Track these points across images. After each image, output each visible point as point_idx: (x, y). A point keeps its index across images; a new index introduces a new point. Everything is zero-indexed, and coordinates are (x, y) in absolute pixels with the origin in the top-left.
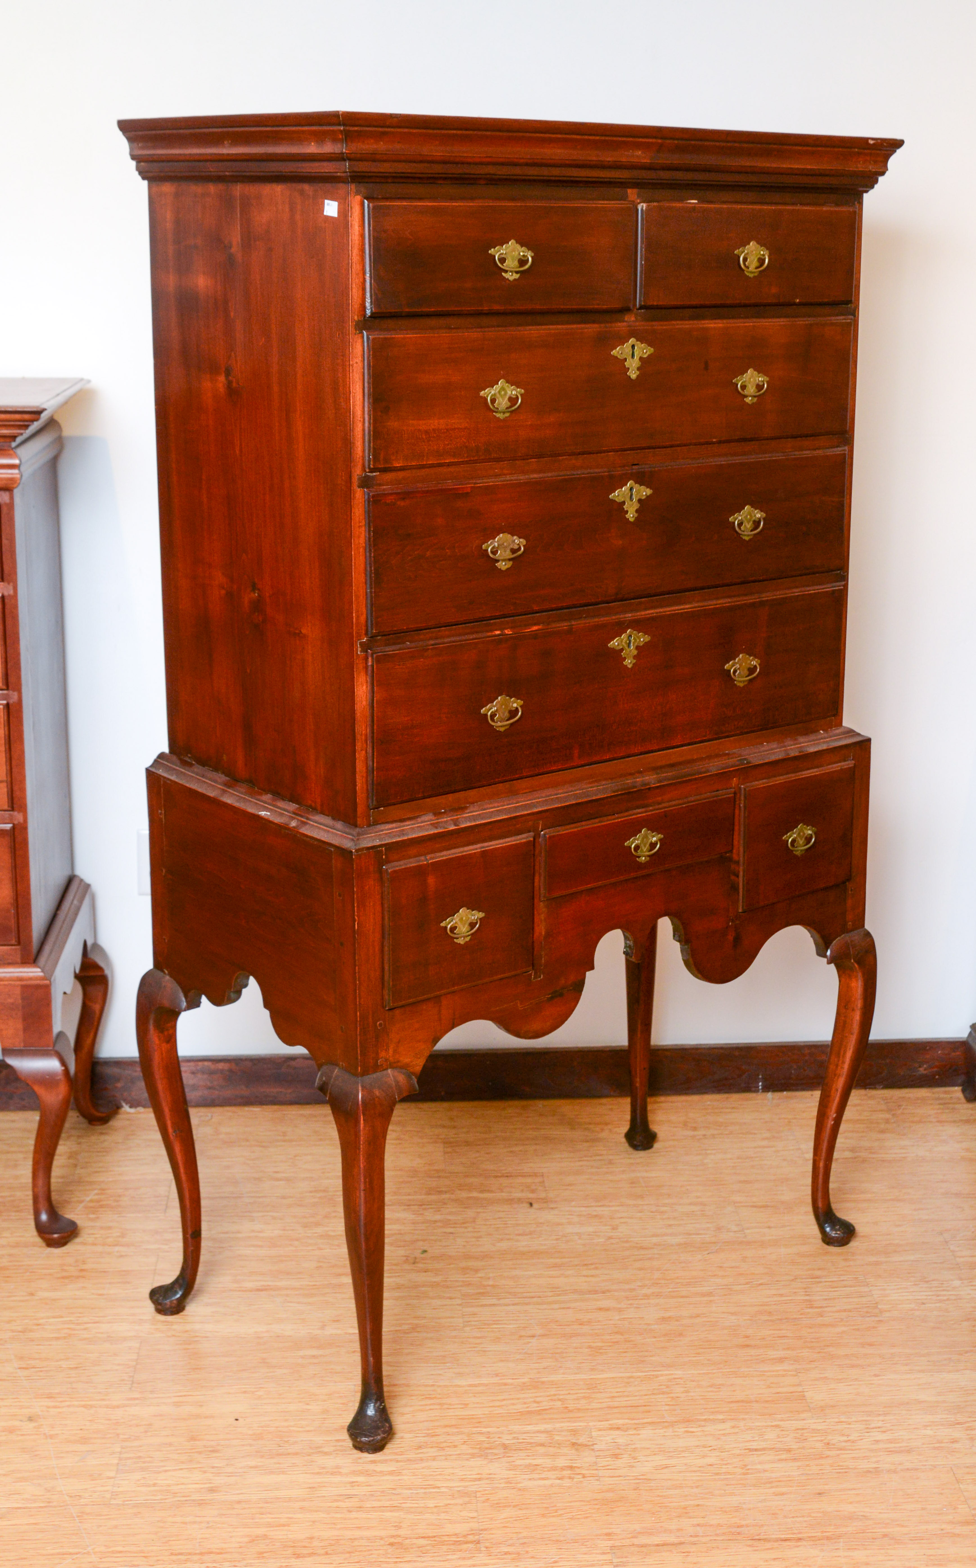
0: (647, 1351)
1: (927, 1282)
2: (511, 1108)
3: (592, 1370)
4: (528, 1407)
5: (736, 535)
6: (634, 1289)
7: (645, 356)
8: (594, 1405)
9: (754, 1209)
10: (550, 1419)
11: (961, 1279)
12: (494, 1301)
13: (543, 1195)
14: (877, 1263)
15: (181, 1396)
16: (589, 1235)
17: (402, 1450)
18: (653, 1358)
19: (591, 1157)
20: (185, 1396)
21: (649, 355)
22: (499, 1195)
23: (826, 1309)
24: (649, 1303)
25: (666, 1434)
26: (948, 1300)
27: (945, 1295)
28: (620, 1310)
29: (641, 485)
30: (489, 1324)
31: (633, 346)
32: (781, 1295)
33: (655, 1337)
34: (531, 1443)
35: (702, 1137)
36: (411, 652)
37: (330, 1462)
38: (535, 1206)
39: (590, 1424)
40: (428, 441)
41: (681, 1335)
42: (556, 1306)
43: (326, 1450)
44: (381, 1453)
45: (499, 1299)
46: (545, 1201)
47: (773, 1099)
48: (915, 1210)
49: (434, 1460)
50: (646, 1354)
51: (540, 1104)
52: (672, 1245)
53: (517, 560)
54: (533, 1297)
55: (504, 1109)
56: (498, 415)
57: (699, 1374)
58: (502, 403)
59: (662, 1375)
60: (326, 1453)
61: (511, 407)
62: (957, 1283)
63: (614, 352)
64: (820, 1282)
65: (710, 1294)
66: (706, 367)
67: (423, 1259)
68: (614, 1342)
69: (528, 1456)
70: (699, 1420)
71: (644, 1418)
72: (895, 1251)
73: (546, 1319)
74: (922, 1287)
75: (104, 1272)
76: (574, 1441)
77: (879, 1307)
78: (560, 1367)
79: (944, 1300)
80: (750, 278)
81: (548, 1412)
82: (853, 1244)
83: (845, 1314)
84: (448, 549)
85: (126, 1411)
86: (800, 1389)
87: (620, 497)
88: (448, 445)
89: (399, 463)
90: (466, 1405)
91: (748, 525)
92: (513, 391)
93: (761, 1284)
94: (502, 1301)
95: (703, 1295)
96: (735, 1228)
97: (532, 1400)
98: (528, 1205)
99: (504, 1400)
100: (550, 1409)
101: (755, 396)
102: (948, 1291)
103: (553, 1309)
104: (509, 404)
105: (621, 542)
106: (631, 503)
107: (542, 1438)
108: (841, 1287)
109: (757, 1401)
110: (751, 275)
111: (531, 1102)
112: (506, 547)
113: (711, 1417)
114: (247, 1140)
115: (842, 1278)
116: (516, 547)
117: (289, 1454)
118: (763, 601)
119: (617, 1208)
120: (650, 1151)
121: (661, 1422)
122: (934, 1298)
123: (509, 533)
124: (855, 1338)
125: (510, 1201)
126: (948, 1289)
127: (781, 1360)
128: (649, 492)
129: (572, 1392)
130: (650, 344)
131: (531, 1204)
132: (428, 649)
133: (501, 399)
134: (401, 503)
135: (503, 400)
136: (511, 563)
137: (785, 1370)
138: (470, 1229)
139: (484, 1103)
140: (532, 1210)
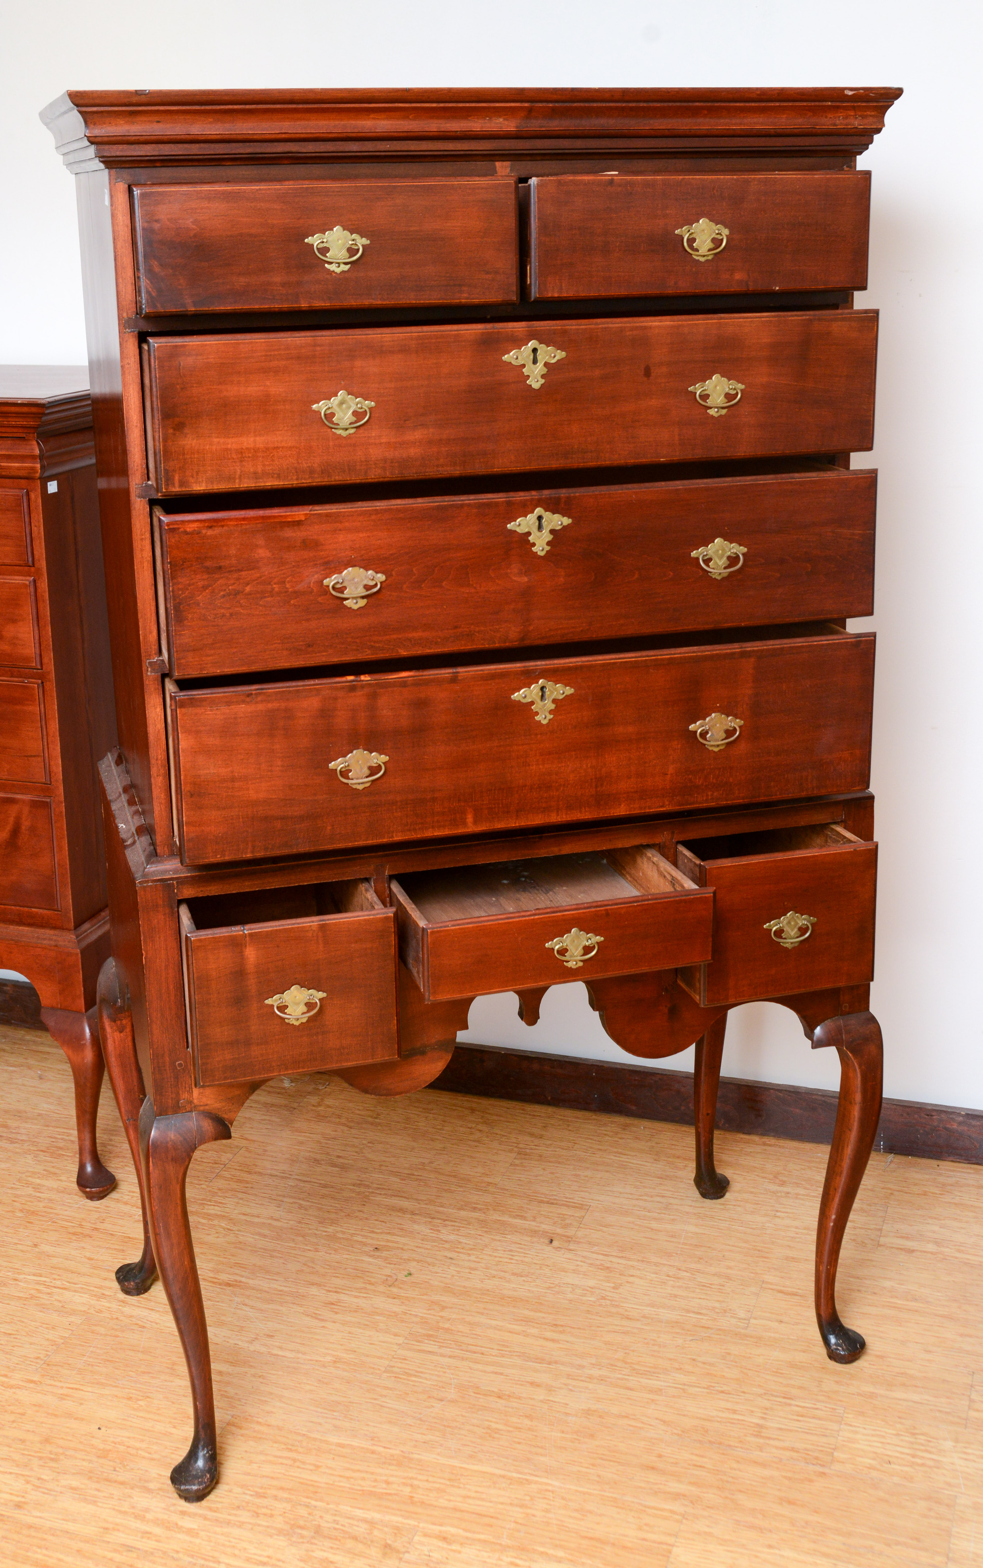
0: (542, 1448)
1: (914, 1434)
2: (611, 1124)
3: (471, 1456)
4: (374, 1487)
5: (701, 573)
6: (584, 1367)
7: (553, 361)
8: (442, 1502)
9: (780, 1295)
10: (386, 1507)
11: (957, 1441)
12: (435, 1348)
13: (571, 1232)
14: (872, 1396)
15: (72, 1389)
16: (584, 1290)
17: (220, 1506)
18: (543, 1459)
19: (652, 1197)
20: (76, 1389)
21: (558, 360)
22: (526, 1224)
23: (771, 1442)
24: (587, 1388)
25: (488, 1560)
26: (923, 1465)
27: (923, 1458)
28: (550, 1389)
29: (554, 514)
30: (411, 1375)
31: (535, 350)
32: (734, 1412)
33: (563, 1432)
34: (346, 1532)
35: (783, 1194)
36: (226, 697)
37: (142, 1501)
38: (555, 1243)
39: (421, 1525)
40: (241, 461)
41: (592, 1436)
42: (490, 1369)
43: (151, 1486)
44: (199, 1503)
45: (440, 1347)
46: (569, 1239)
47: (891, 1162)
48: (962, 1335)
49: (240, 1527)
50: (540, 1450)
51: (644, 1126)
52: (661, 1321)
53: (373, 597)
54: (475, 1353)
55: (605, 1125)
56: (339, 432)
57: (577, 1491)
58: (344, 417)
59: (536, 1483)
60: (149, 1491)
61: (356, 422)
62: (949, 1444)
63: (505, 358)
64: (790, 1405)
65: (658, 1391)
66: (647, 372)
67: (403, 1282)
68: (517, 1428)
69: (332, 1548)
70: (534, 1551)
71: (479, 1533)
72: (904, 1385)
73: (469, 1382)
74: (902, 1440)
75: (112, 1235)
76: (389, 1542)
77: (835, 1454)
78: (441, 1445)
79: (918, 1465)
80: (701, 262)
81: (390, 1497)
82: (862, 1363)
83: (788, 1454)
84: (275, 584)
85: (15, 1393)
86: (670, 1540)
87: (521, 527)
88: (269, 465)
89: (200, 487)
90: (318, 1467)
91: (723, 562)
92: (355, 403)
93: (723, 1392)
94: (442, 1351)
95: (651, 1391)
96: (742, 1314)
97: (385, 1478)
98: (547, 1241)
99: (359, 1471)
100: (395, 1494)
101: (723, 408)
102: (930, 1452)
103: (485, 1372)
104: (354, 419)
105: (526, 579)
106: (539, 534)
107: (361, 1529)
108: (809, 1417)
109: (613, 1544)
110: (702, 259)
111: (636, 1121)
112: (357, 583)
113: (551, 1552)
114: (339, 1117)
115: (819, 1405)
116: (372, 583)
117: (115, 1481)
118: (746, 652)
119: (635, 1263)
120: (719, 1201)
121: (494, 1543)
122: (909, 1458)
123: (361, 567)
124: (779, 1490)
125: (534, 1233)
126: (933, 1450)
127: (677, 1496)
128: (570, 521)
129: (431, 1479)
130: (560, 347)
131: (551, 1241)
132: (252, 694)
133: (341, 413)
134: (210, 532)
135: (345, 414)
136: (365, 601)
137: (672, 1511)
138: (473, 1258)
139: (588, 1114)
140: (548, 1248)
